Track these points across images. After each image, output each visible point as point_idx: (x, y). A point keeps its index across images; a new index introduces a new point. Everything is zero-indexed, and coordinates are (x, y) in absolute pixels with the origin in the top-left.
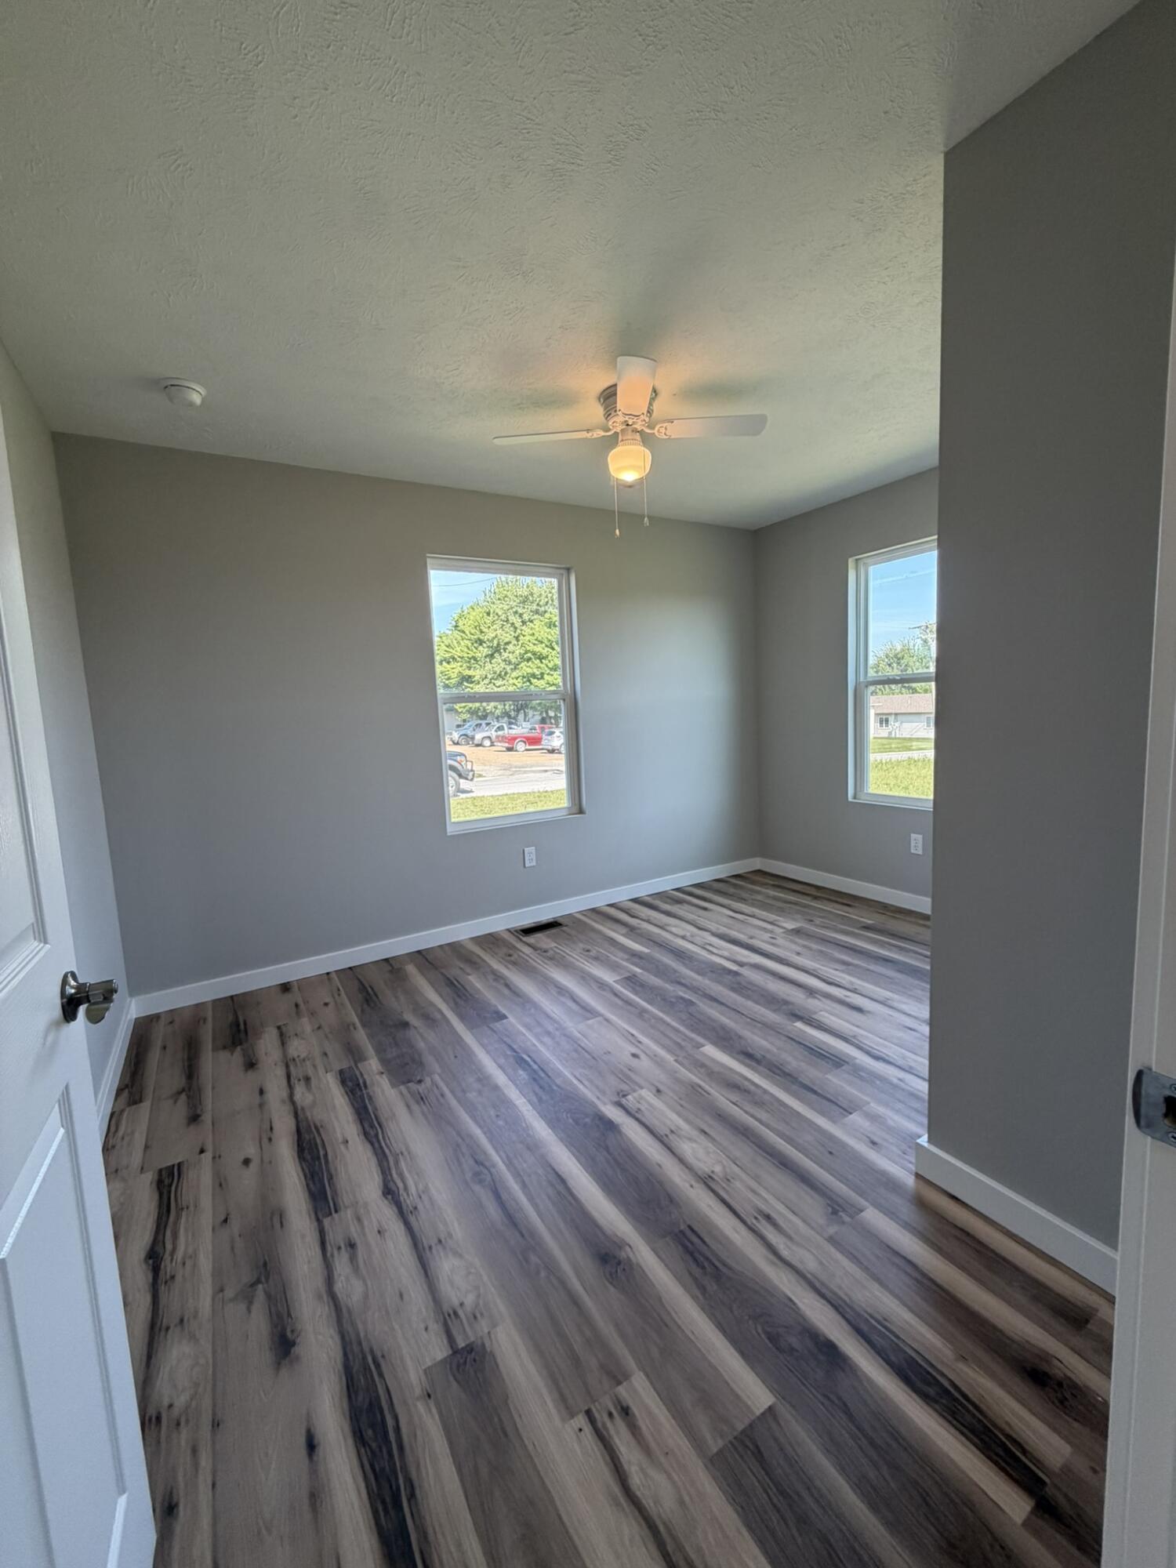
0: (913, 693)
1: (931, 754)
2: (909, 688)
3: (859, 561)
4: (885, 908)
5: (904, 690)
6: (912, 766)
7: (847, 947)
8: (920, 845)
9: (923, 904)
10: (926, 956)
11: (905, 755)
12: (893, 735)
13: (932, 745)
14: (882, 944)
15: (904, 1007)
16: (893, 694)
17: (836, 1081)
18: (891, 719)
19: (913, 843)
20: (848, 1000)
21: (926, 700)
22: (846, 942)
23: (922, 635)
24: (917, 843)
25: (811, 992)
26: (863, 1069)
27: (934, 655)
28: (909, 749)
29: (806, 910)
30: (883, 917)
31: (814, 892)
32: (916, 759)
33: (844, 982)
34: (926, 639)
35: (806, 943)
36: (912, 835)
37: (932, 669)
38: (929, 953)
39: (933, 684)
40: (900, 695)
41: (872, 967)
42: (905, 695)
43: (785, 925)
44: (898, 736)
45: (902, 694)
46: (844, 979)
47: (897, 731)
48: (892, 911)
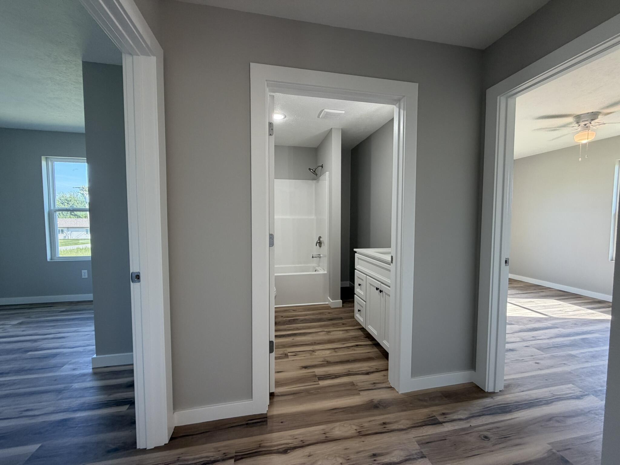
0: (78, 218)
1: (89, 246)
2: (75, 215)
3: (48, 159)
4: (71, 303)
5: (72, 216)
6: (79, 252)
7: (52, 321)
8: (87, 274)
9: (89, 297)
10: (92, 313)
11: (75, 247)
12: (67, 238)
13: (89, 241)
14: (71, 315)
15: (84, 330)
16: (66, 218)
17: (54, 361)
18: (65, 230)
19: (83, 274)
20: (56, 337)
21: (85, 221)
22: (51, 319)
23: (80, 191)
24: (85, 274)
25: (35, 341)
26: (66, 353)
27: (88, 201)
28: (76, 244)
29: (24, 314)
30: (71, 306)
31: (28, 306)
32: (81, 248)
33: (53, 332)
34: (83, 193)
35: (26, 326)
36: (82, 271)
37: (87, 207)
38: (93, 312)
39: (88, 213)
40: (69, 218)
41: (67, 323)
42: (72, 219)
43: (11, 323)
44: (69, 238)
45: (70, 218)
46: (52, 331)
47: (69, 236)
48: (75, 303)
